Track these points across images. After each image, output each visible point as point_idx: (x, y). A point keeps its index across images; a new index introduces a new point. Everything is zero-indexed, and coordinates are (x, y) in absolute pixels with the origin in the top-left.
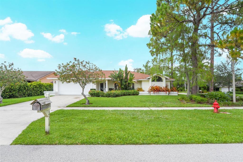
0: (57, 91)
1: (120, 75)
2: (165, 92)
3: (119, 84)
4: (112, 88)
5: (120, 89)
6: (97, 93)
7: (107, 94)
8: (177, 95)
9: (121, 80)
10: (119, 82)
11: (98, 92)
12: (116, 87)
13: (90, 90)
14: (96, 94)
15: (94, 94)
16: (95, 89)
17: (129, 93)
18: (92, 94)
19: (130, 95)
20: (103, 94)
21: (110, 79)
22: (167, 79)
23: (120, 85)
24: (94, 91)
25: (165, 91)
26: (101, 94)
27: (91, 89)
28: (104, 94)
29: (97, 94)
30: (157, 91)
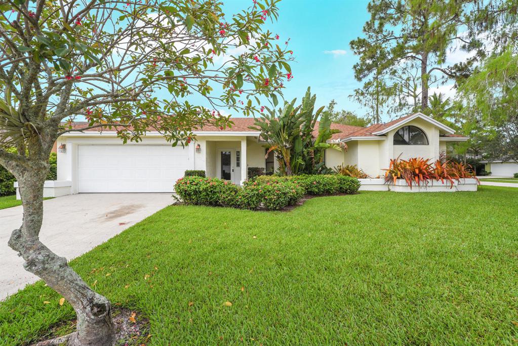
0: (69, 178)
1: (293, 120)
2: (445, 181)
3: (286, 153)
4: (257, 168)
5: (286, 170)
6: (205, 190)
7: (251, 194)
8: (474, 189)
9: (294, 139)
10: (288, 145)
11: (212, 187)
12: (269, 162)
13: (182, 175)
14: (204, 193)
15: (196, 192)
16: (201, 174)
17: (325, 185)
18: (189, 195)
19: (328, 193)
20: (233, 193)
21: (257, 134)
22: (443, 136)
23: (289, 158)
24: (198, 179)
25: (447, 178)
26: (225, 196)
27: (188, 174)
28: (236, 192)
29: (208, 195)
30: (421, 176)
